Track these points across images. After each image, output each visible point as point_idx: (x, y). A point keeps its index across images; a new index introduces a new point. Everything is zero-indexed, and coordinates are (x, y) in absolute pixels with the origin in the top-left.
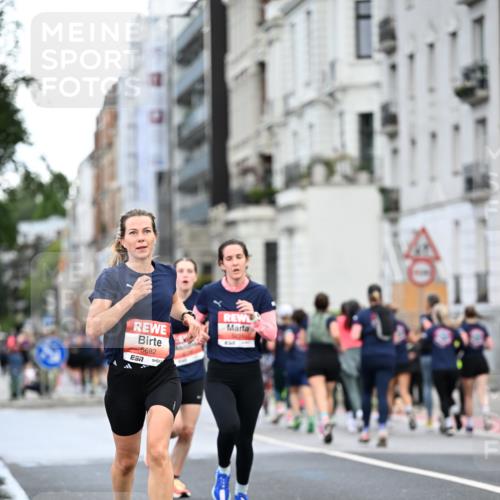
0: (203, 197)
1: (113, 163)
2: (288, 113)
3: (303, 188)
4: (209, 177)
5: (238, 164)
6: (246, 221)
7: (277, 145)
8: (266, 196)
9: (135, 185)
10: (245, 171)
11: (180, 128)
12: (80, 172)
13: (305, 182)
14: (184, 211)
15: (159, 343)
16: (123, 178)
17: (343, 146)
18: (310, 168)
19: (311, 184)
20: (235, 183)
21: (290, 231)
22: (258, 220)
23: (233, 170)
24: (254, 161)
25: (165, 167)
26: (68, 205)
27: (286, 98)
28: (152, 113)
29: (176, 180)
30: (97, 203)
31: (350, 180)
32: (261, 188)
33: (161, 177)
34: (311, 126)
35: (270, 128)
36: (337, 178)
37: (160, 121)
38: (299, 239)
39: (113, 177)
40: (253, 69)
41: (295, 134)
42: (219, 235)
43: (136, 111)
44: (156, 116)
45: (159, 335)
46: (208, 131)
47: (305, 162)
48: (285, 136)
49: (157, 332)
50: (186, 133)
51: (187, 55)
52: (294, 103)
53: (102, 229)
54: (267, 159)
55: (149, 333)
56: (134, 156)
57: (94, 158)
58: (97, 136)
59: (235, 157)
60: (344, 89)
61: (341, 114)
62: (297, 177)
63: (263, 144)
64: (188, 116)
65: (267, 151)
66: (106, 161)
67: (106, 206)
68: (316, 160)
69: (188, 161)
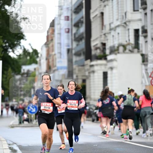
0: (82, 57)
1: (53, 46)
2: (111, 29)
3: (116, 54)
4: (85, 50)
5: (94, 46)
6: (97, 65)
7: (107, 40)
8: (104, 57)
9: (60, 53)
10: (96, 49)
11: (75, 34)
12: (42, 49)
13: (116, 52)
14: (76, 62)
15: (49, 108)
16: (56, 51)
17: (129, 40)
18: (118, 47)
19: (119, 53)
20: (93, 53)
21: (112, 68)
22: (101, 65)
23: (93, 48)
24: (99, 45)
25: (70, 47)
26: (38, 60)
27: (110, 24)
28: (66, 29)
29: (74, 52)
30: (47, 59)
31: (131, 51)
32: (102, 54)
33: (69, 51)
34: (118, 33)
35: (105, 34)
36: (127, 51)
37: (68, 32)
38: (114, 71)
39: (53, 51)
40: (99, 15)
41: (113, 36)
42: (88, 70)
43: (60, 29)
44: (67, 30)
45: (49, 106)
46: (84, 35)
47: (116, 45)
48: (110, 37)
49: (49, 105)
50: (77, 36)
51: (77, 10)
52: (113, 26)
53: (49, 68)
54: (104, 44)
55: (47, 106)
56: (60, 44)
57: (47, 44)
58: (48, 37)
59: (93, 44)
60: (129, 21)
61: (129, 29)
62: (114, 51)
63: (103, 40)
64: (77, 30)
65: (104, 42)
66: (50, 45)
67: (51, 60)
68: (120, 45)
69: (77, 45)
